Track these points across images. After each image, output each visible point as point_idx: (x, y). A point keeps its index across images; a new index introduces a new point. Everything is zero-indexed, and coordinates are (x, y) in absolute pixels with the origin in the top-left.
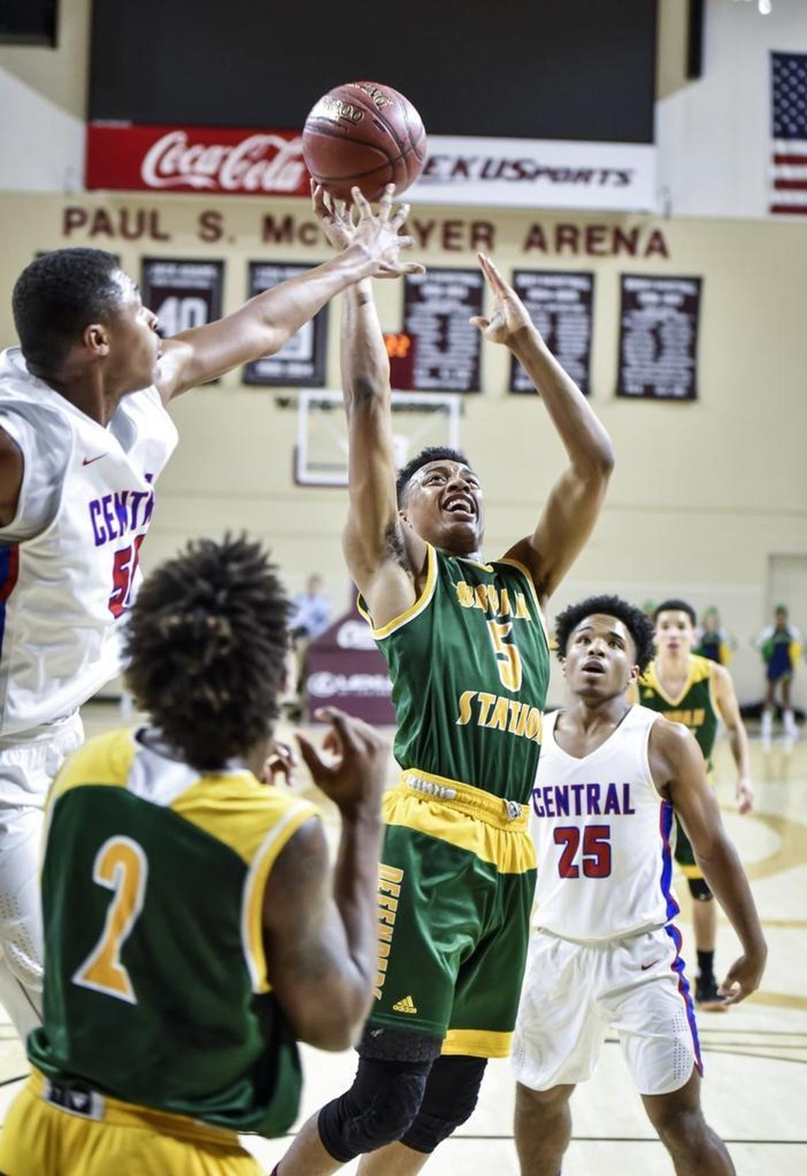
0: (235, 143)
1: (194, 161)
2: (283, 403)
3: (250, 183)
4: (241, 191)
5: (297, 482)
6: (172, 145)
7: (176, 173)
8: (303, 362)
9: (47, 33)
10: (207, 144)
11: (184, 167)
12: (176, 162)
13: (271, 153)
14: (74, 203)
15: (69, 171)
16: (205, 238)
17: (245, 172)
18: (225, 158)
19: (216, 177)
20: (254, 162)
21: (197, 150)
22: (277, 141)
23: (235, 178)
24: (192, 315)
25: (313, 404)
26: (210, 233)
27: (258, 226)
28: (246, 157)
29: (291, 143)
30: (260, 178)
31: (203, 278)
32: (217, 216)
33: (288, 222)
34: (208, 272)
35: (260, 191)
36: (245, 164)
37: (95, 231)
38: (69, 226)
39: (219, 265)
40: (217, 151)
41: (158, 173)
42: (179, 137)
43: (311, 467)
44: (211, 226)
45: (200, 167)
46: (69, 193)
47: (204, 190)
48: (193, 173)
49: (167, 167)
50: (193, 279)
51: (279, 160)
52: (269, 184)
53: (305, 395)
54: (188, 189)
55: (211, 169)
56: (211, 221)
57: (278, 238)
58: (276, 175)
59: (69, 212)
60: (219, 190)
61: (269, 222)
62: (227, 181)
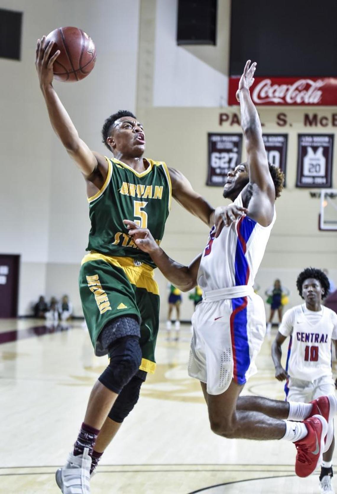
0: (292, 83)
1: (275, 91)
2: (313, 195)
3: (299, 100)
4: (295, 104)
5: (320, 229)
6: (266, 85)
7: (267, 97)
8: (322, 177)
9: (212, 39)
10: (280, 85)
11: (270, 95)
12: (266, 92)
13: (307, 87)
14: (224, 111)
15: (222, 98)
16: (279, 124)
17: (296, 95)
18: (288, 90)
19: (284, 98)
20: (300, 91)
21: (276, 87)
22: (310, 82)
23: (291, 98)
24: (274, 157)
25: (326, 195)
26: (281, 122)
27: (302, 118)
28: (297, 89)
29: (316, 83)
30: (302, 98)
31: (279, 142)
32: (284, 115)
33: (315, 117)
34: (281, 139)
35: (303, 104)
36: (297, 92)
37: (233, 123)
38: (221, 121)
39: (286, 136)
40: (284, 87)
41: (259, 97)
42: (268, 81)
43: (325, 222)
44: (282, 120)
45: (277, 94)
46: (221, 107)
47: (279, 104)
48: (274, 97)
49: (263, 95)
50: (274, 142)
51: (311, 90)
52: (306, 101)
53: (323, 191)
54: (272, 104)
55: (282, 95)
56: (282, 117)
57: (311, 124)
58: (310, 97)
59: (221, 115)
60: (286, 104)
61: (307, 117)
62: (289, 100)
